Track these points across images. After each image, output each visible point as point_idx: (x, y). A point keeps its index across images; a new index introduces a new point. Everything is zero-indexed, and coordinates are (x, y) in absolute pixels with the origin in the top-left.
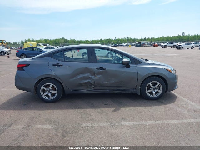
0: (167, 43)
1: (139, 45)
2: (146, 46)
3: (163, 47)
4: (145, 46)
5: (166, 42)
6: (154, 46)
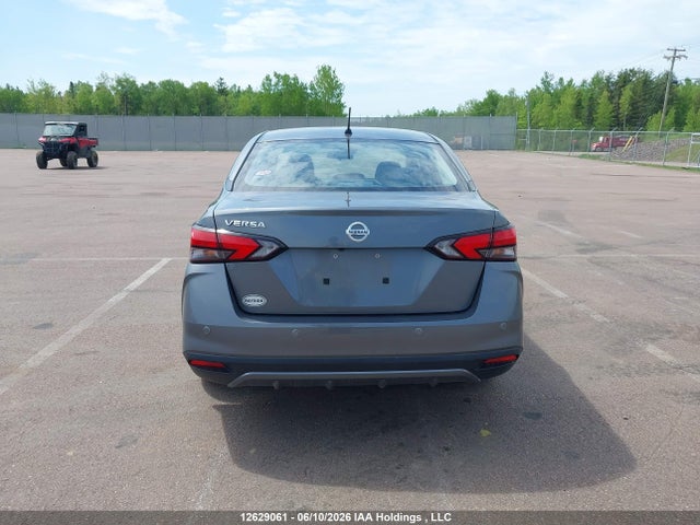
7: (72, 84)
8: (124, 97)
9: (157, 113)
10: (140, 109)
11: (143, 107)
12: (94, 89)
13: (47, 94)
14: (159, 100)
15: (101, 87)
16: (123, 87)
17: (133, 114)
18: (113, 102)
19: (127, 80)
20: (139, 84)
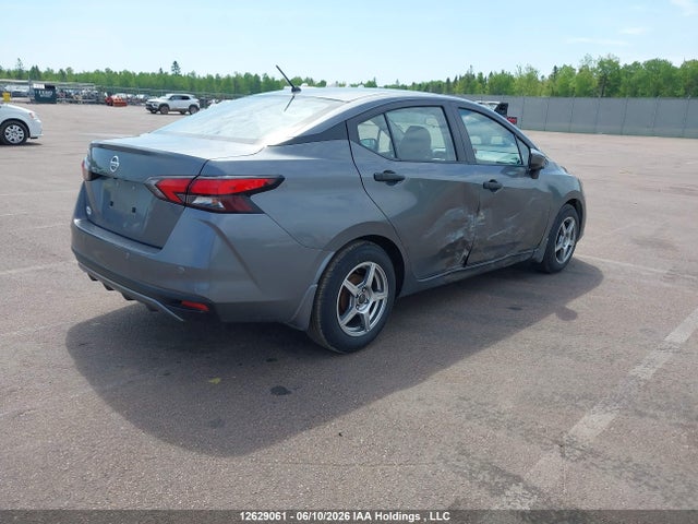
0: (169, 96)
1: (49, 94)
2: (76, 102)
3: (153, 110)
4: (71, 102)
5: (164, 94)
6: (110, 103)
7: (555, 68)
8: (603, 80)
9: (635, 94)
10: (617, 91)
11: (621, 89)
12: (577, 71)
13: (531, 78)
14: (640, 81)
15: (584, 70)
16: (604, 68)
17: (609, 96)
18: (590, 84)
19: (610, 62)
20: (621, 65)
